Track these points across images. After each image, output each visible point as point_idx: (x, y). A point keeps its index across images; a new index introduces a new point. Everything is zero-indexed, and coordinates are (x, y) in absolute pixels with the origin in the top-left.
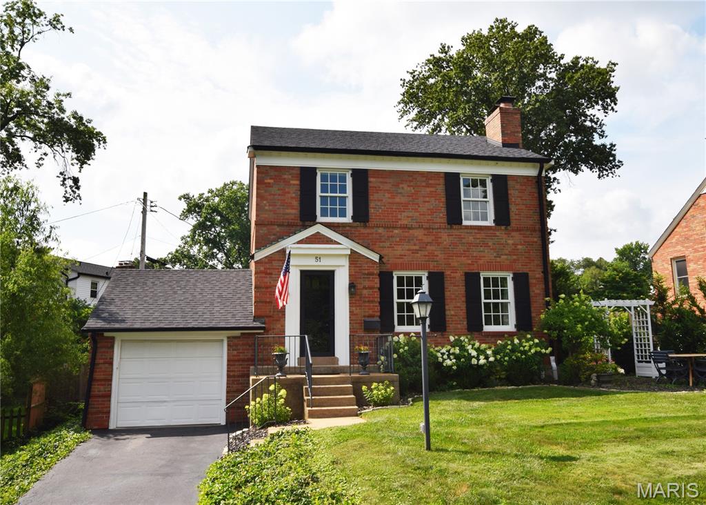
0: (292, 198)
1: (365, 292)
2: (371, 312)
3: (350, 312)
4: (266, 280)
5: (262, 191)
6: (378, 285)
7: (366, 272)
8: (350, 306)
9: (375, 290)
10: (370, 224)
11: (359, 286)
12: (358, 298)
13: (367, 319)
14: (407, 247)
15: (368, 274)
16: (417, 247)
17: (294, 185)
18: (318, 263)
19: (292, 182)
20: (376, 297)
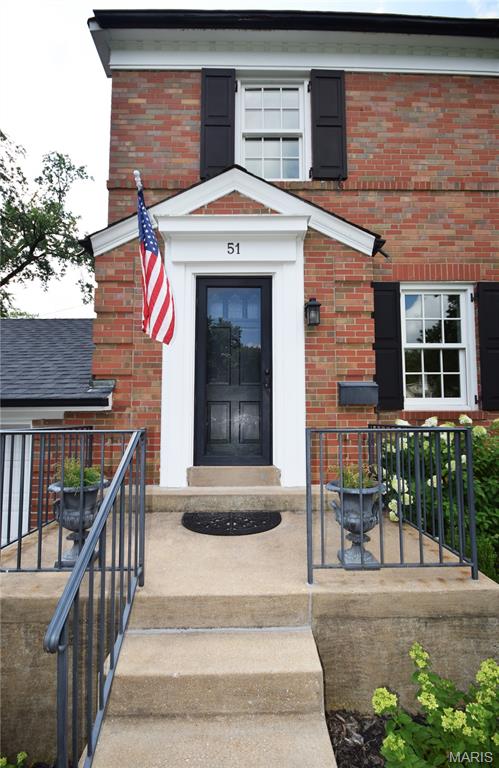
0: (184, 134)
1: (342, 322)
2: (354, 366)
3: (307, 366)
4: (119, 296)
5: (122, 122)
6: (371, 308)
7: (344, 277)
8: (306, 354)
9: (363, 317)
10: (350, 184)
11: (327, 309)
12: (325, 334)
13: (345, 382)
14: (430, 232)
15: (348, 282)
16: (451, 232)
17: (189, 108)
18: (234, 257)
19: (184, 102)
20: (365, 334)
